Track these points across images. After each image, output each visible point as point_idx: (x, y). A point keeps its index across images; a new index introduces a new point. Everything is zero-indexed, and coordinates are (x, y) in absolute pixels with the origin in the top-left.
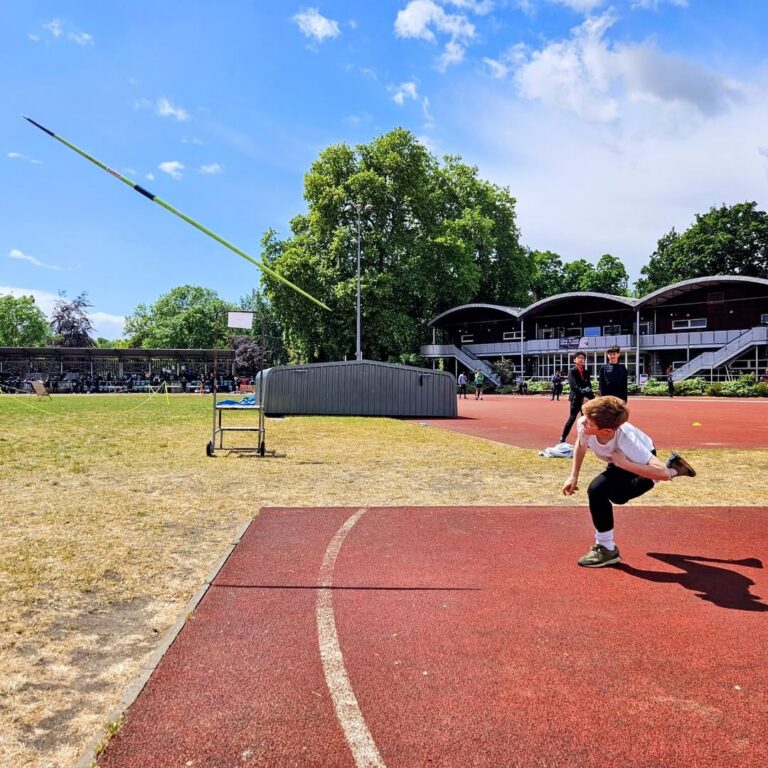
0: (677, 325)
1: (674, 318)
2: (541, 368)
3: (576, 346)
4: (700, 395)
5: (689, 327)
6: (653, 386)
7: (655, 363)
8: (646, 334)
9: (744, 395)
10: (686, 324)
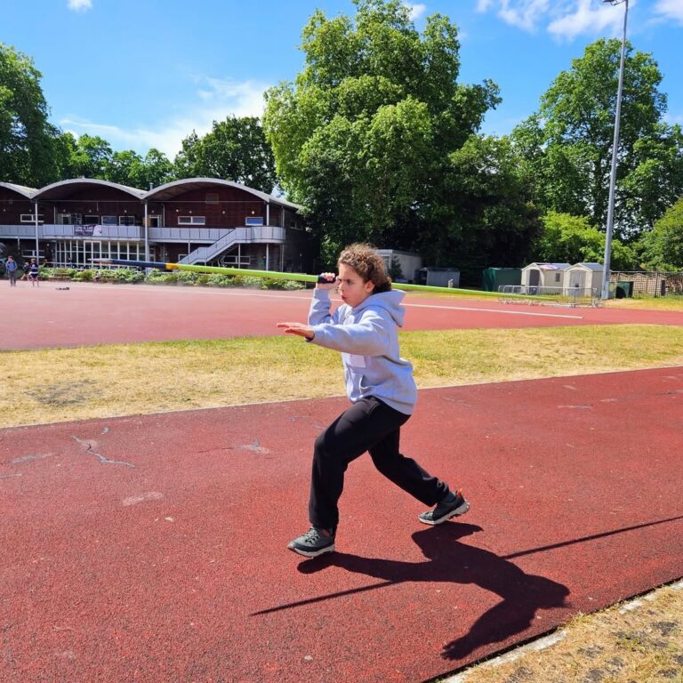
0: (182, 220)
1: (179, 214)
2: (58, 253)
3: (91, 234)
4: (192, 285)
5: (192, 223)
6: (156, 276)
7: (164, 254)
8: (156, 226)
9: (224, 286)
10: (189, 220)
